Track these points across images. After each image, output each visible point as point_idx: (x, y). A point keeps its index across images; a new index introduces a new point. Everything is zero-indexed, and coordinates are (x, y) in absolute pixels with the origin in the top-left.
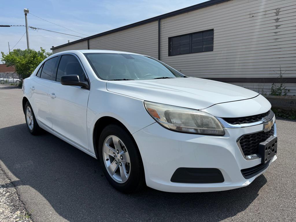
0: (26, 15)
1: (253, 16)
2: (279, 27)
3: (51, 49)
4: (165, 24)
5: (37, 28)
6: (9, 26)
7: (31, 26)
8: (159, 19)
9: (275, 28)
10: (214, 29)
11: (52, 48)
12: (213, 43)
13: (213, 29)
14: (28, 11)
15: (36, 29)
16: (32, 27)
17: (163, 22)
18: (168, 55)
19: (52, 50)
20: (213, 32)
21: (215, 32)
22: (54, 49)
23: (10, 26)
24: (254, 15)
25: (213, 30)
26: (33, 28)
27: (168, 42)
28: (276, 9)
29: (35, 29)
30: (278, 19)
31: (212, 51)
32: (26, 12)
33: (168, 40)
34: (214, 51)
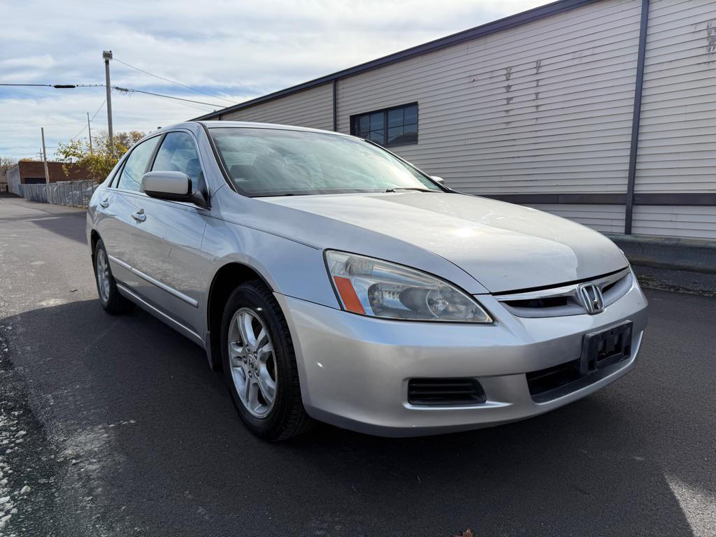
0: (107, 62)
1: (474, 80)
2: (511, 102)
4: (345, 90)
5: (129, 89)
6: (73, 87)
7: (116, 86)
8: (335, 79)
9: (505, 102)
10: (419, 103)
13: (417, 102)
14: (112, 55)
15: (126, 90)
16: (119, 87)
17: (342, 85)
20: (418, 107)
21: (420, 107)
24: (475, 78)
25: (416, 104)
26: (122, 90)
27: (349, 125)
28: (506, 69)
29: (124, 93)
30: (509, 87)
31: (417, 143)
32: (108, 56)
33: (349, 121)
34: (419, 143)
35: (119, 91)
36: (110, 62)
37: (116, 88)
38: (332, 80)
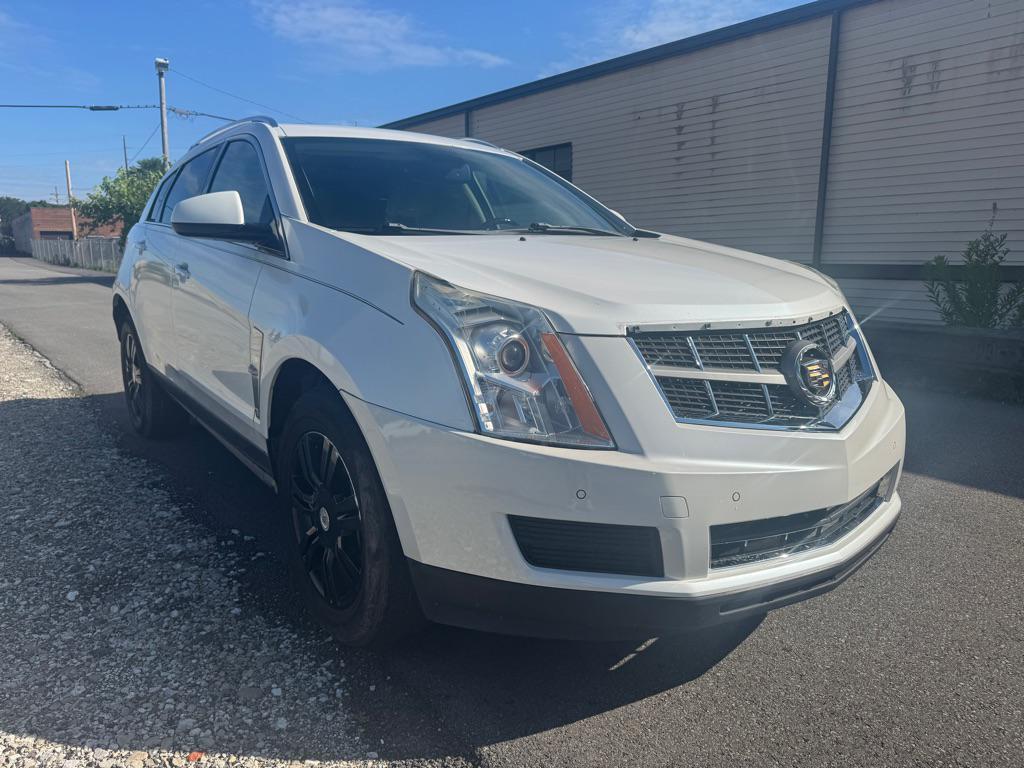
0: (161, 75)
1: (639, 117)
2: (683, 147)
8: (468, 109)
9: (675, 147)
10: (573, 144)
15: (188, 113)
21: (574, 149)
23: (117, 109)
25: (569, 145)
26: (181, 113)
28: (677, 105)
29: (185, 116)
30: (680, 128)
32: (162, 66)
35: (178, 115)
37: (173, 111)
38: (464, 110)
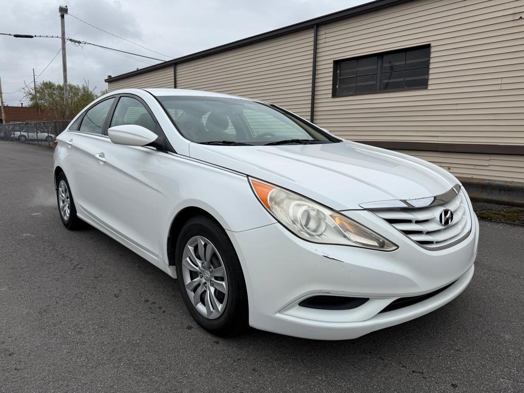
0: (62, 17)
1: (521, 18)
3: (106, 81)
4: (328, 34)
5: (81, 41)
7: (70, 38)
8: (316, 24)
10: (432, 45)
11: (107, 78)
12: (428, 74)
13: (430, 45)
14: (67, 9)
15: (79, 42)
16: (73, 39)
17: (324, 30)
18: (330, 96)
19: (107, 83)
20: (430, 50)
21: (433, 50)
22: (111, 80)
23: (32, 37)
26: (75, 42)
27: (332, 70)
29: (77, 44)
31: (426, 88)
32: (63, 11)
33: (332, 65)
34: (429, 88)
35: (73, 43)
36: (65, 16)
37: (70, 40)
38: (314, 24)
